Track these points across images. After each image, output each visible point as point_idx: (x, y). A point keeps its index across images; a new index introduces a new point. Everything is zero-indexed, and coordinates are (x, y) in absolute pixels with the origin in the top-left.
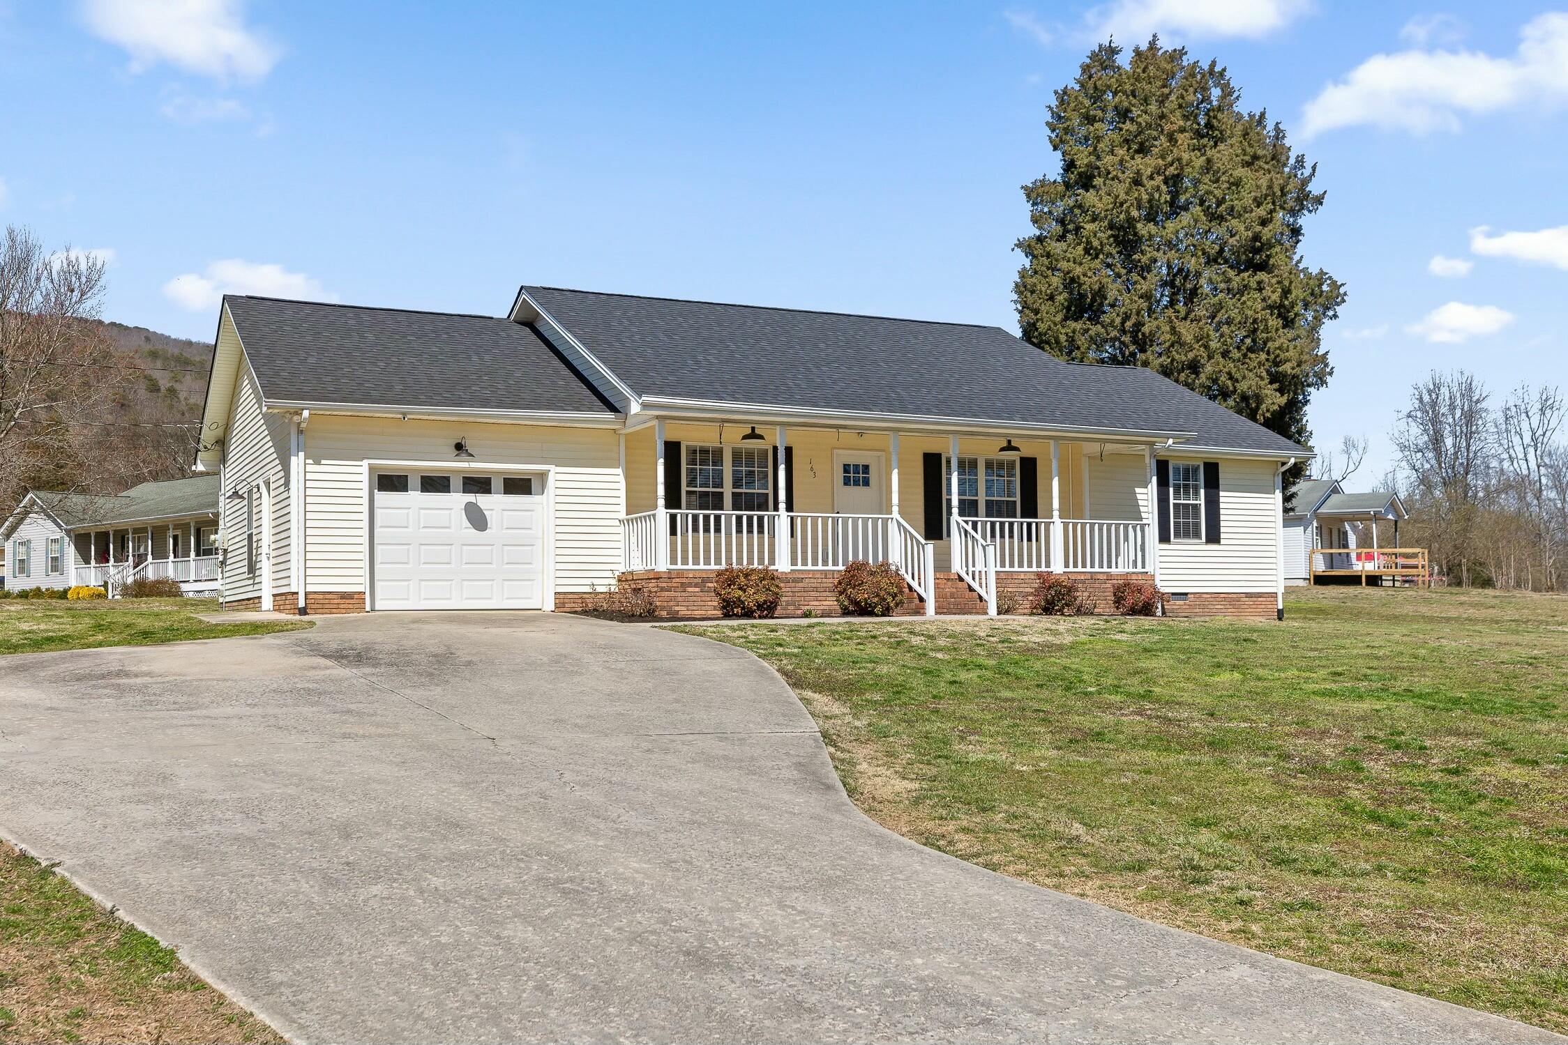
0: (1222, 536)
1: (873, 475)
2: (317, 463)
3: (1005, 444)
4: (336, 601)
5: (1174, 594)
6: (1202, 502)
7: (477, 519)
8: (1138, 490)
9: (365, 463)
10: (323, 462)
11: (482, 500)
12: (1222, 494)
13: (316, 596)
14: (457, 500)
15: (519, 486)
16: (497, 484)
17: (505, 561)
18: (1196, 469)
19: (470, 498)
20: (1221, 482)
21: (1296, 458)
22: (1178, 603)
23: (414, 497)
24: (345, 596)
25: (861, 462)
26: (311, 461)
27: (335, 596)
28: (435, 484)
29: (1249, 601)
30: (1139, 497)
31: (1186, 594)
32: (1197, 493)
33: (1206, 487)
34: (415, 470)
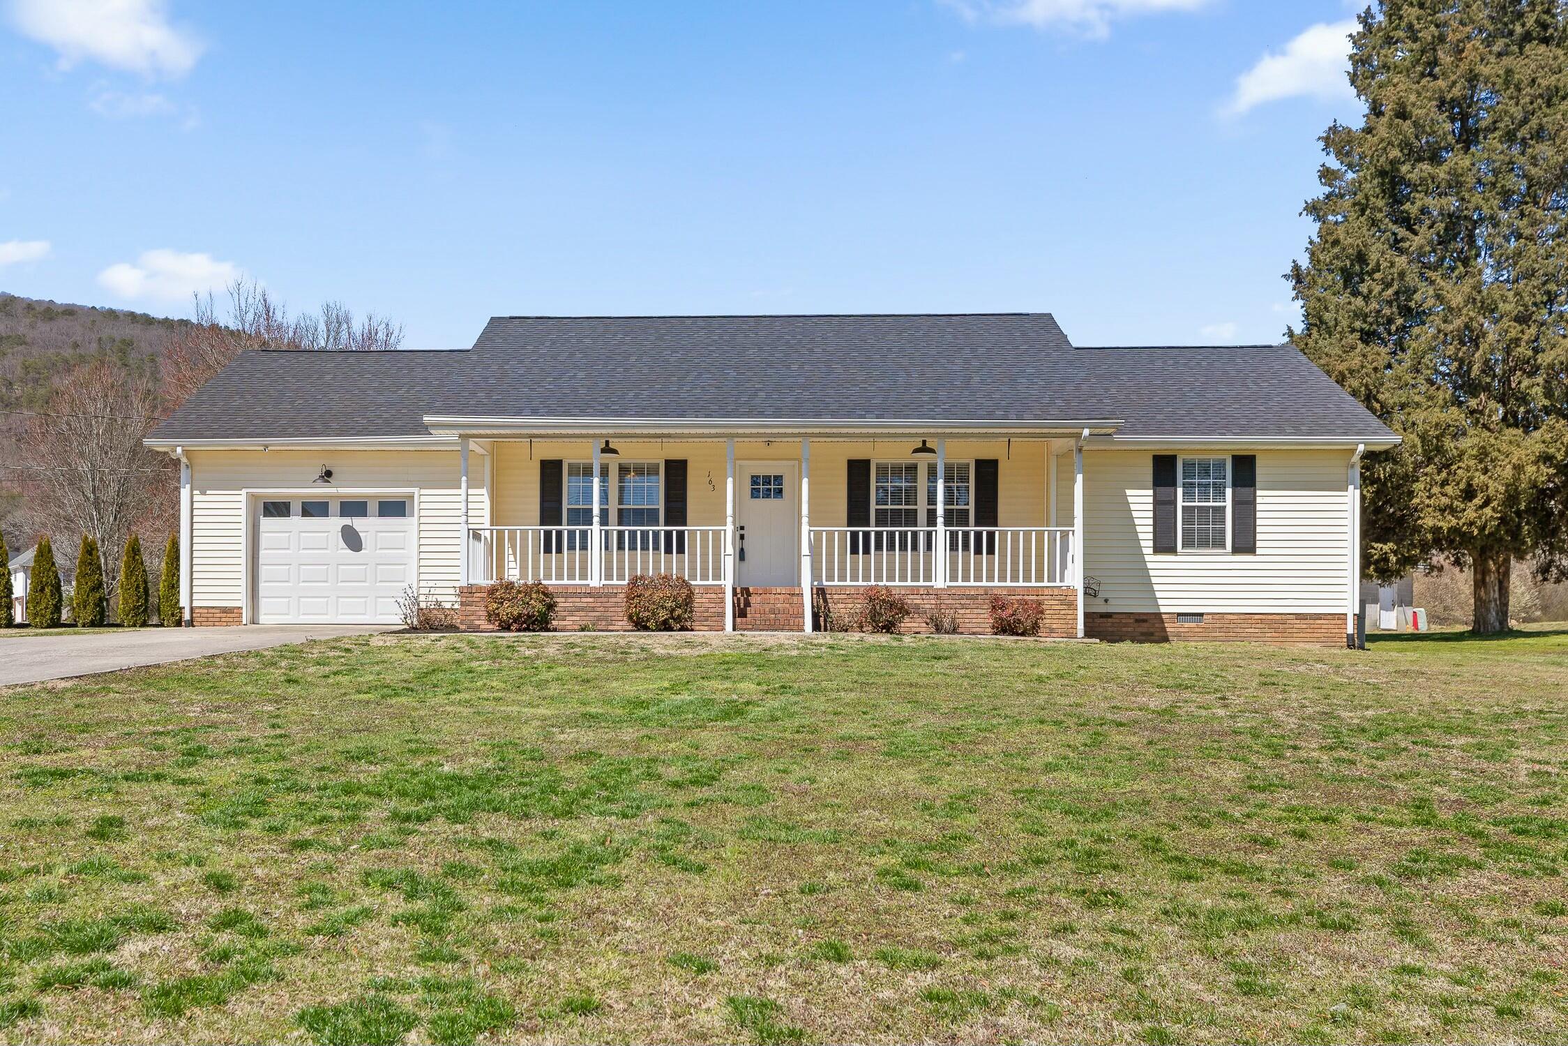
0: (1258, 544)
1: (786, 487)
2: (203, 493)
3: (920, 445)
4: (218, 615)
5: (1179, 614)
6: (1229, 504)
7: (352, 540)
8: (1128, 492)
9: (244, 492)
10: (208, 492)
11: (358, 523)
12: (1259, 493)
13: (201, 611)
14: (335, 523)
15: (395, 508)
16: (373, 507)
17: (379, 579)
18: (1221, 465)
19: (347, 521)
20: (1258, 478)
21: (1365, 444)
22: (1186, 625)
23: (296, 522)
24: (225, 610)
25: (772, 472)
26: (198, 492)
27: (218, 611)
28: (314, 509)
29: (1302, 624)
30: (1130, 500)
31: (1201, 615)
32: (1220, 494)
33: (1234, 485)
34: (296, 497)
